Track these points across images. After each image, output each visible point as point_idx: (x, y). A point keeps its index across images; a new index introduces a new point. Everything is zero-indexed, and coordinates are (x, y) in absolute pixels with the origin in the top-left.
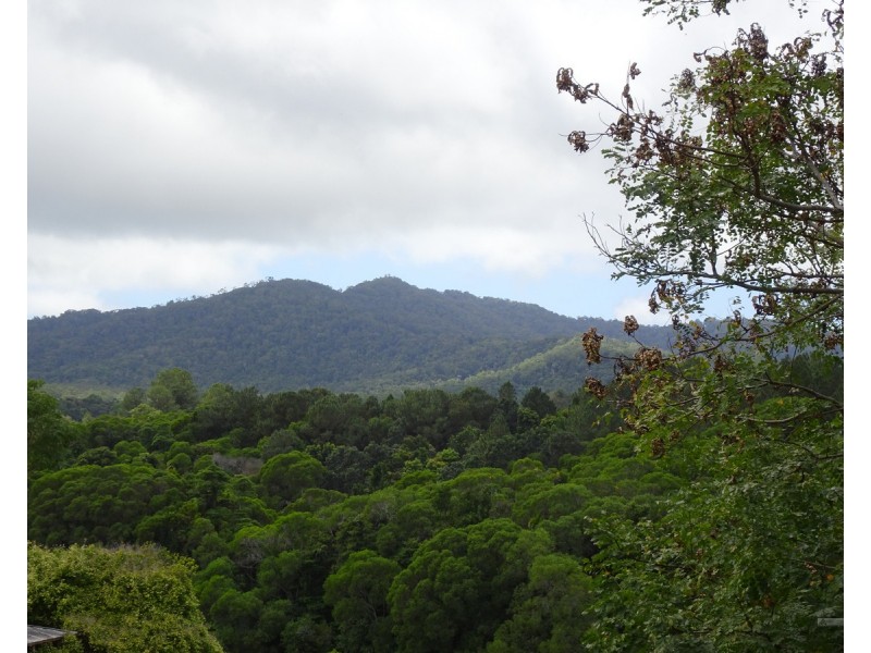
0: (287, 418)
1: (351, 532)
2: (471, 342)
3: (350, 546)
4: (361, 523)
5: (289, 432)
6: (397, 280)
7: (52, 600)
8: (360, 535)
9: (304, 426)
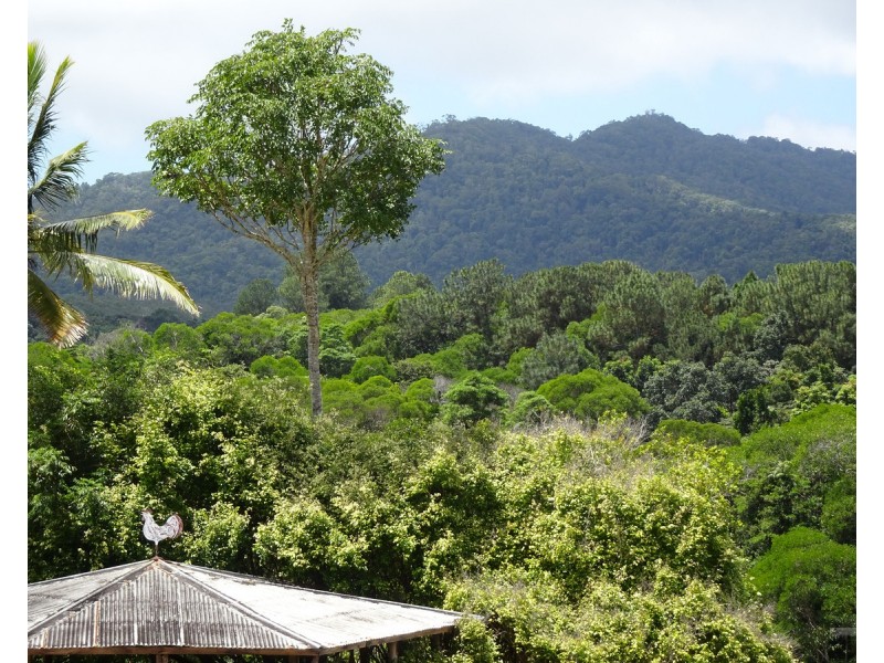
0: (563, 314)
1: (766, 498)
2: (799, 224)
3: (765, 524)
4: (787, 479)
5: (571, 338)
6: (668, 120)
7: (412, 542)
8: (786, 504)
9: (596, 327)
